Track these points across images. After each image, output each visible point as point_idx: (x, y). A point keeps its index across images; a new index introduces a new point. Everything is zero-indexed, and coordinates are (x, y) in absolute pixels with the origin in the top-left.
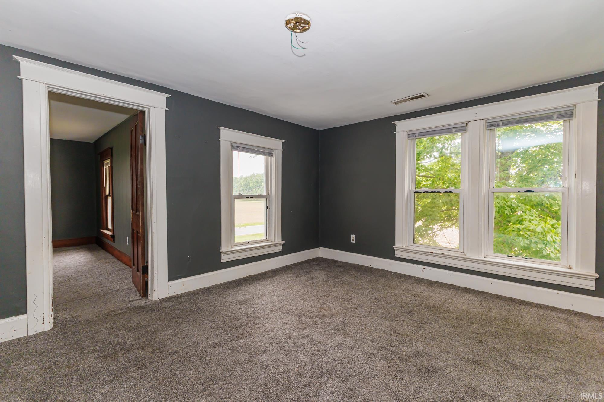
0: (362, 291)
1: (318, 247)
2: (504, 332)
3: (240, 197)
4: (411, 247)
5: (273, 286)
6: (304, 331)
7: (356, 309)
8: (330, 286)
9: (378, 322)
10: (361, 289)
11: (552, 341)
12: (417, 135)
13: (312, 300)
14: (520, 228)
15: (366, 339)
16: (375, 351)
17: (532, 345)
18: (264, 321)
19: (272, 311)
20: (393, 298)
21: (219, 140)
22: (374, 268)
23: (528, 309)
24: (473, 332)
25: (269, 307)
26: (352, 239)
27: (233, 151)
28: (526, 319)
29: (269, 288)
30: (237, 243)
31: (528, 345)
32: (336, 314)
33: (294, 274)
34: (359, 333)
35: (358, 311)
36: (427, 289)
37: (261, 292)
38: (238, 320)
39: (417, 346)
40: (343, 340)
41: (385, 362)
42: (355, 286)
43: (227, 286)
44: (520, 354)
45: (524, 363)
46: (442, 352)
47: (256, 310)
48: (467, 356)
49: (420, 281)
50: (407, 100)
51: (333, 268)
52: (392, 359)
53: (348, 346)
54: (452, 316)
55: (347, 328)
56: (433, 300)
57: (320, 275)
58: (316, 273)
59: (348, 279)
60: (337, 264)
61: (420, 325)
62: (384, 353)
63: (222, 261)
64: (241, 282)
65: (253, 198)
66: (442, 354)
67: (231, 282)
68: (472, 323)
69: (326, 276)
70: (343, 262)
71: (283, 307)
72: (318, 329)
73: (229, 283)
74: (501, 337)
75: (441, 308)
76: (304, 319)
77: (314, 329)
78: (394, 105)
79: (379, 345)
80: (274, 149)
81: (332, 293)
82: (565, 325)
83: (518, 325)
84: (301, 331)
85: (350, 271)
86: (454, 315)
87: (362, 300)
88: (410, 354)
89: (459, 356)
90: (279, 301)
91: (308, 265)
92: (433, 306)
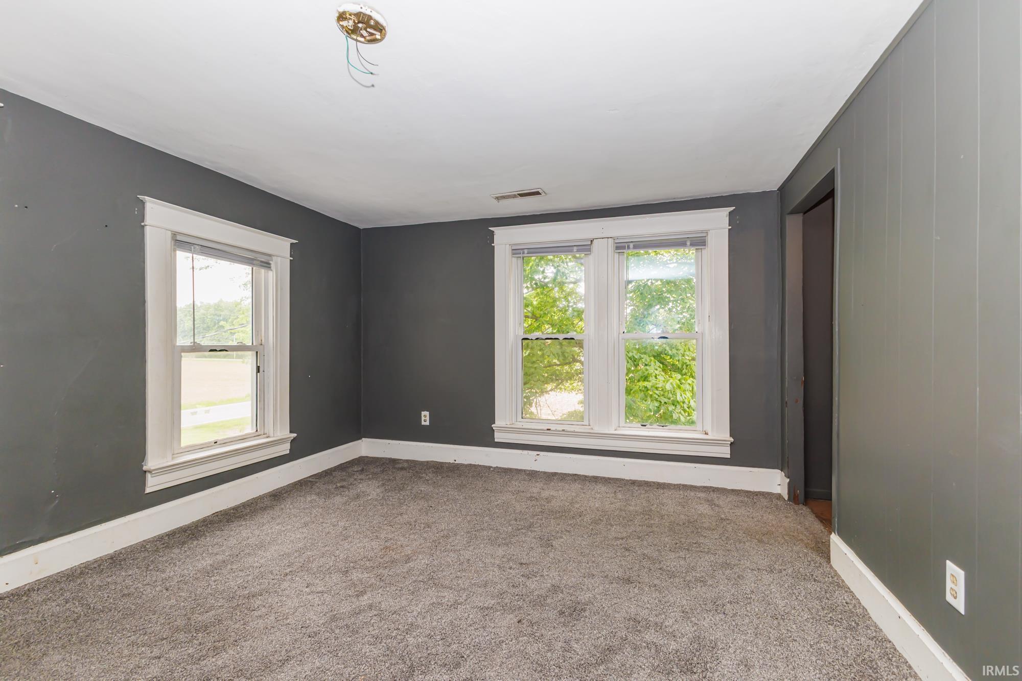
0: (450, 506)
1: (360, 438)
2: (650, 530)
3: (195, 348)
4: (519, 425)
5: (278, 524)
6: (361, 598)
7: (447, 537)
8: (393, 505)
9: (485, 551)
10: (447, 503)
11: (700, 530)
12: (526, 251)
13: (366, 536)
14: (648, 387)
15: (474, 584)
16: (493, 602)
17: (682, 540)
18: (273, 600)
19: (286, 574)
20: (501, 507)
21: (142, 224)
22: (462, 465)
23: (668, 493)
24: (615, 538)
25: (277, 568)
26: (423, 418)
27: (177, 252)
28: (668, 507)
29: (270, 531)
30: (187, 447)
31: (678, 542)
32: (415, 552)
33: (318, 494)
34: (461, 578)
35: (450, 540)
36: (545, 487)
37: (252, 541)
38: (207, 612)
39: (550, 578)
40: (437, 597)
41: (511, 616)
42: (437, 498)
43: (163, 544)
44: (672, 555)
45: (679, 566)
46: (584, 577)
47: (247, 582)
48: (617, 575)
49: (533, 475)
50: (514, 196)
51: (392, 472)
52: (520, 608)
53: (448, 605)
54: (585, 520)
55: (440, 573)
56: (556, 501)
57: (371, 489)
58: (362, 487)
59: (423, 489)
60: (397, 466)
61: (547, 543)
62: (506, 601)
63: (148, 490)
64: (200, 529)
65: (226, 351)
66: (586, 580)
67: (172, 534)
68: (612, 526)
69: (382, 489)
70: (407, 461)
71: (309, 561)
72: (388, 589)
73: (167, 535)
74: (648, 537)
75: (570, 511)
76: (355, 575)
77: (380, 591)
78: (495, 201)
79: (496, 590)
80: (274, 256)
81: (400, 517)
82: (707, 506)
83: (662, 517)
84: (354, 600)
85: (422, 474)
86: (587, 519)
87: (454, 521)
88: (543, 592)
89: (606, 577)
90: (296, 551)
91: (344, 473)
92: (559, 510)
